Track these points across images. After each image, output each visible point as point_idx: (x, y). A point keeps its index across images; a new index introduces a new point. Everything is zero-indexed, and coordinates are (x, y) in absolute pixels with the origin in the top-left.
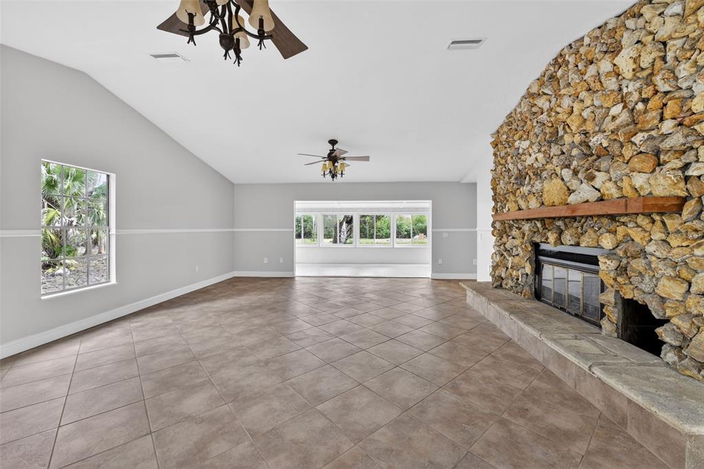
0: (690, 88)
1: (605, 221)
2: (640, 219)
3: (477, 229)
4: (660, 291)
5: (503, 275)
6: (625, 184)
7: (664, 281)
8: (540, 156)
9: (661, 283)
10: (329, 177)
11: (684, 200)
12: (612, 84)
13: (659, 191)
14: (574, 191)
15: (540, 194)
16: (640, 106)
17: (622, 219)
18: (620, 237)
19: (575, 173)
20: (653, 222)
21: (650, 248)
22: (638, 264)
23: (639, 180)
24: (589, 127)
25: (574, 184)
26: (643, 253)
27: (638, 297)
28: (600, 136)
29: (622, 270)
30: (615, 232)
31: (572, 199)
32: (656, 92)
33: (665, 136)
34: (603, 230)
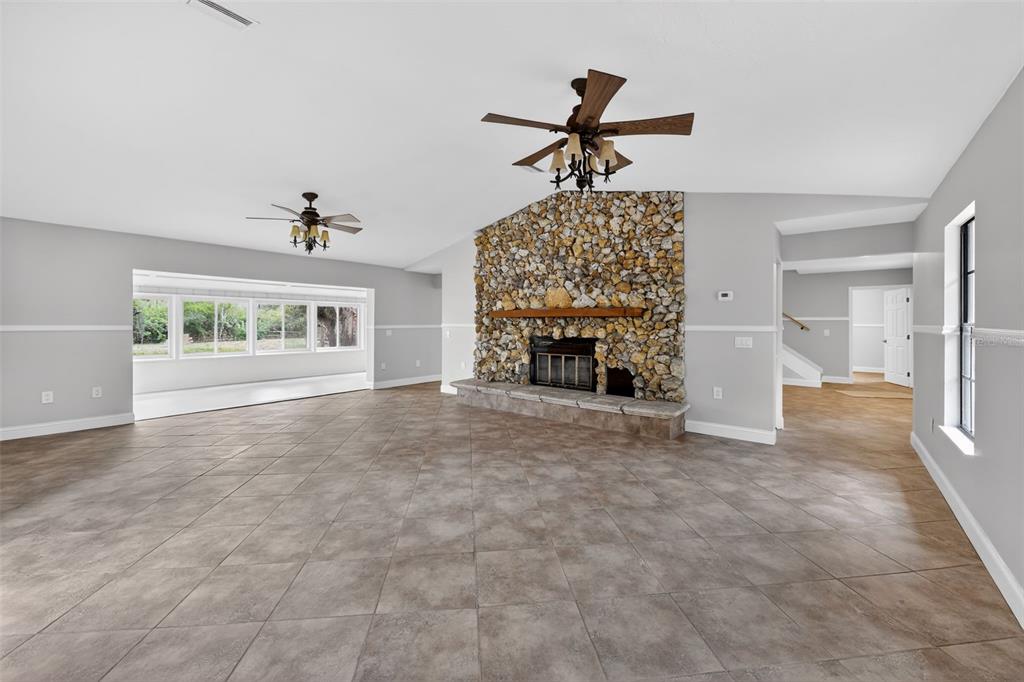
0: (648, 253)
1: (599, 320)
2: (621, 320)
3: (443, 325)
4: (633, 360)
5: (493, 369)
6: (614, 298)
7: (636, 354)
8: (542, 267)
9: (633, 355)
10: (302, 246)
11: (644, 311)
12: (604, 233)
13: (633, 305)
14: (575, 299)
15: (542, 298)
16: (622, 254)
17: (611, 320)
18: (609, 330)
19: (577, 286)
20: (628, 321)
21: (627, 336)
22: (621, 346)
23: (623, 297)
24: (590, 257)
25: (575, 293)
26: (622, 340)
27: (620, 366)
28: (596, 264)
29: (610, 351)
30: (605, 328)
31: (575, 304)
32: (631, 249)
33: (636, 275)
34: (598, 326)
